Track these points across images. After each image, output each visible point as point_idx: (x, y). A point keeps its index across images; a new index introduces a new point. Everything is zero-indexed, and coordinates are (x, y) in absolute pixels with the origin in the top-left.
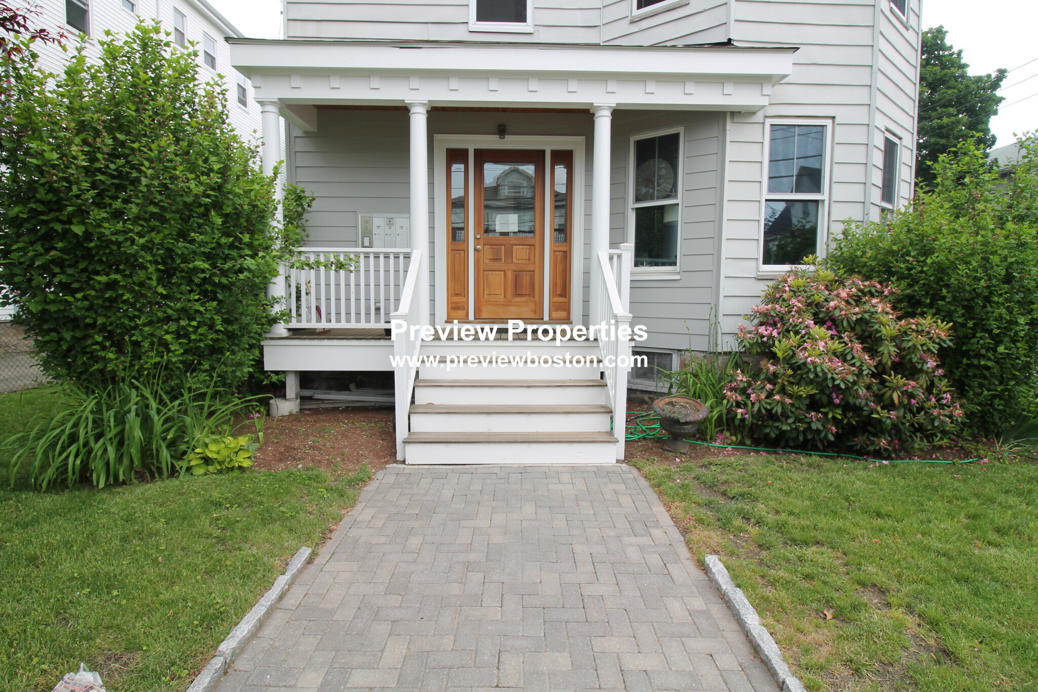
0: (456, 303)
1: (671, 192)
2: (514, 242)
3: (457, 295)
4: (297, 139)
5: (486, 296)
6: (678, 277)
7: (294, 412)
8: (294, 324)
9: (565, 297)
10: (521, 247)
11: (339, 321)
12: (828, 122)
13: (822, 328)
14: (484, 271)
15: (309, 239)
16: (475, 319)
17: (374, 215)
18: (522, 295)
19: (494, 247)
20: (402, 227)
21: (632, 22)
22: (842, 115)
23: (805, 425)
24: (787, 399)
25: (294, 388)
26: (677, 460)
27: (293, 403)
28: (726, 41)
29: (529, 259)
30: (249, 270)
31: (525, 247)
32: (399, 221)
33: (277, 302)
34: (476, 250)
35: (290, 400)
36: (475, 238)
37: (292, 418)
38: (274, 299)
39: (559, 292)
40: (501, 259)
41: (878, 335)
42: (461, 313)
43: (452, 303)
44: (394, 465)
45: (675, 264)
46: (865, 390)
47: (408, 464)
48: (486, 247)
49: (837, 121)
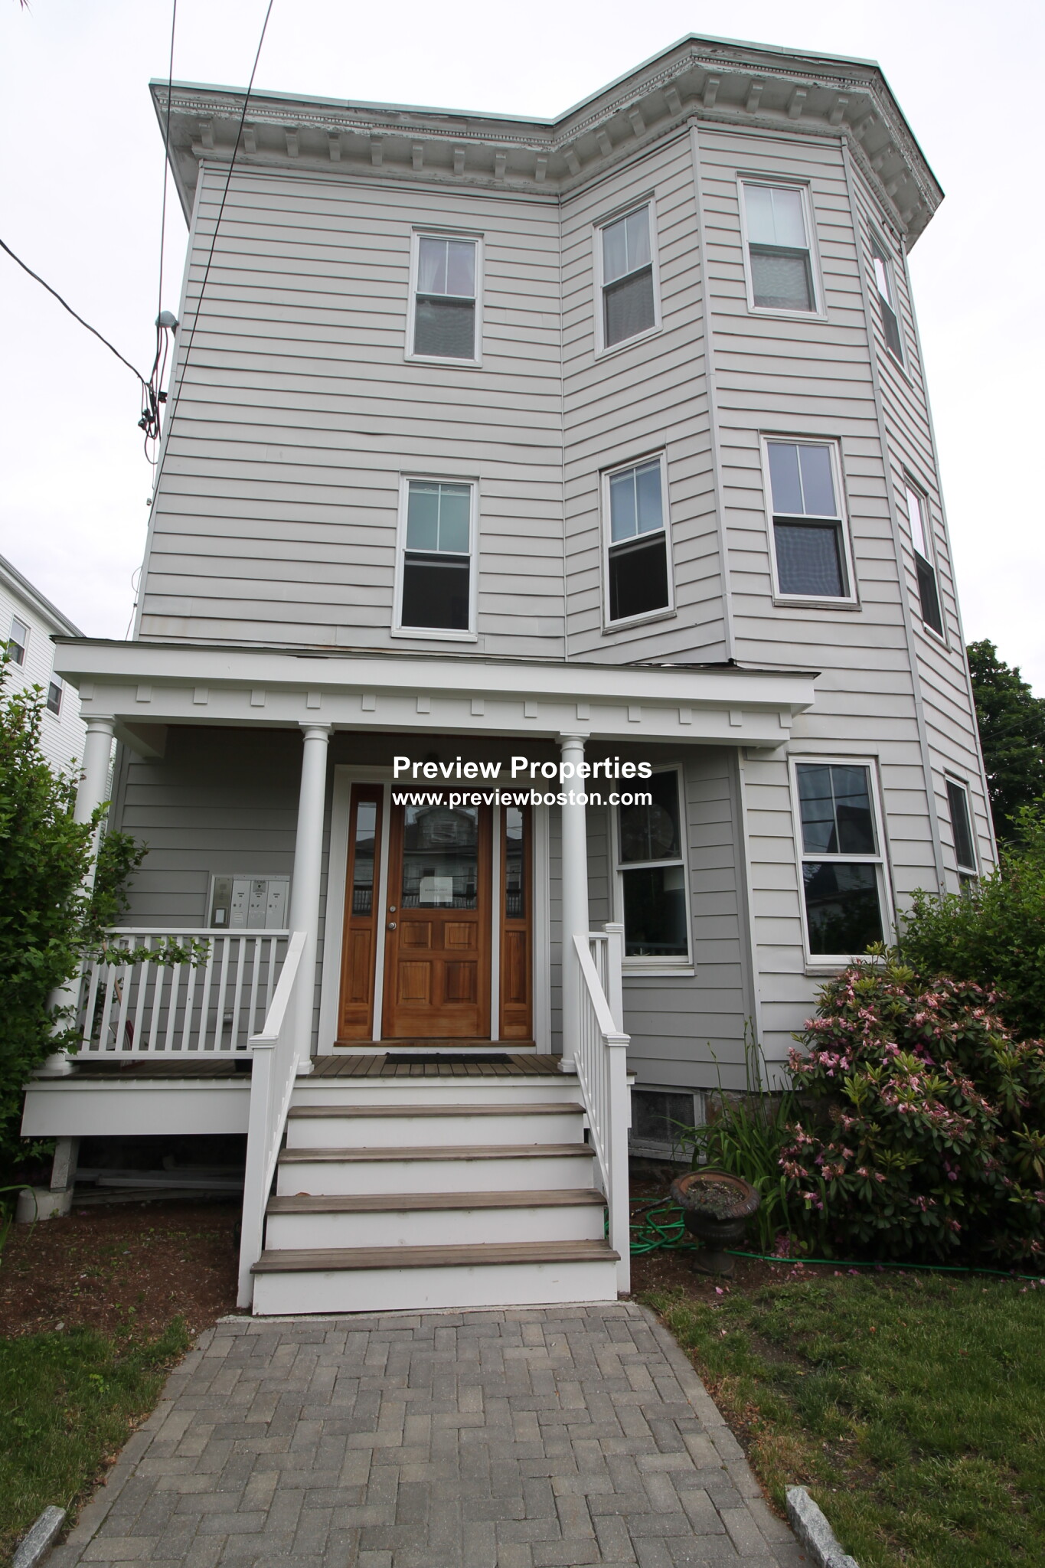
0: (353, 1013)
1: (673, 851)
2: (446, 917)
3: (355, 1000)
4: (132, 767)
5: (401, 1002)
6: (691, 973)
7: (60, 1214)
8: (85, 1053)
9: (524, 1002)
10: (457, 925)
11: (162, 1048)
12: (871, 763)
13: (911, 1056)
14: (400, 961)
15: (130, 912)
16: (382, 1038)
17: (236, 876)
18: (457, 1000)
19: (417, 924)
20: (276, 895)
21: (605, 634)
22: (887, 753)
23: (912, 1220)
24: (878, 1175)
25: (66, 1168)
26: (719, 1290)
27: (61, 1195)
28: (727, 661)
29: (469, 944)
30: (29, 967)
31: (462, 925)
32: (275, 885)
33: (63, 1016)
34: (388, 929)
35: (56, 1190)
36: (388, 911)
37: (56, 1223)
38: (58, 1009)
39: (513, 995)
40: (426, 944)
41: (993, 1066)
42: (361, 1030)
43: (346, 1013)
44: (232, 1317)
45: (683, 951)
46: (991, 1157)
47: (257, 1316)
48: (404, 924)
49: (882, 761)
